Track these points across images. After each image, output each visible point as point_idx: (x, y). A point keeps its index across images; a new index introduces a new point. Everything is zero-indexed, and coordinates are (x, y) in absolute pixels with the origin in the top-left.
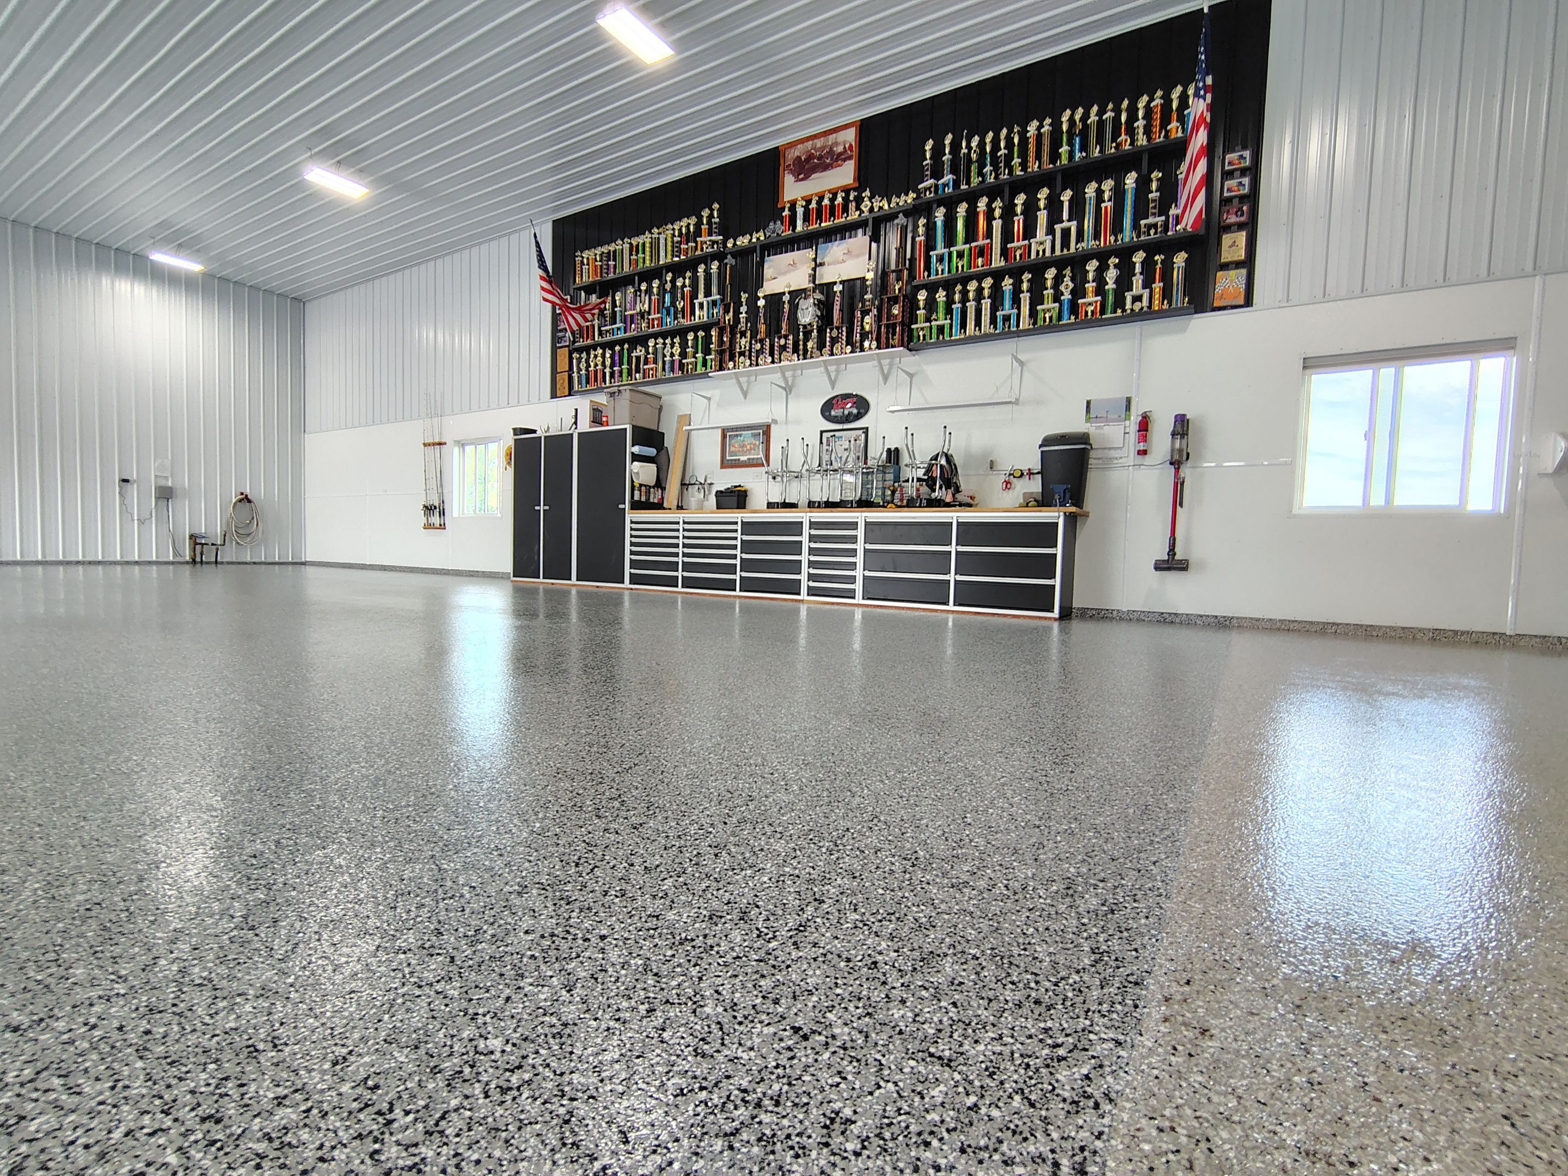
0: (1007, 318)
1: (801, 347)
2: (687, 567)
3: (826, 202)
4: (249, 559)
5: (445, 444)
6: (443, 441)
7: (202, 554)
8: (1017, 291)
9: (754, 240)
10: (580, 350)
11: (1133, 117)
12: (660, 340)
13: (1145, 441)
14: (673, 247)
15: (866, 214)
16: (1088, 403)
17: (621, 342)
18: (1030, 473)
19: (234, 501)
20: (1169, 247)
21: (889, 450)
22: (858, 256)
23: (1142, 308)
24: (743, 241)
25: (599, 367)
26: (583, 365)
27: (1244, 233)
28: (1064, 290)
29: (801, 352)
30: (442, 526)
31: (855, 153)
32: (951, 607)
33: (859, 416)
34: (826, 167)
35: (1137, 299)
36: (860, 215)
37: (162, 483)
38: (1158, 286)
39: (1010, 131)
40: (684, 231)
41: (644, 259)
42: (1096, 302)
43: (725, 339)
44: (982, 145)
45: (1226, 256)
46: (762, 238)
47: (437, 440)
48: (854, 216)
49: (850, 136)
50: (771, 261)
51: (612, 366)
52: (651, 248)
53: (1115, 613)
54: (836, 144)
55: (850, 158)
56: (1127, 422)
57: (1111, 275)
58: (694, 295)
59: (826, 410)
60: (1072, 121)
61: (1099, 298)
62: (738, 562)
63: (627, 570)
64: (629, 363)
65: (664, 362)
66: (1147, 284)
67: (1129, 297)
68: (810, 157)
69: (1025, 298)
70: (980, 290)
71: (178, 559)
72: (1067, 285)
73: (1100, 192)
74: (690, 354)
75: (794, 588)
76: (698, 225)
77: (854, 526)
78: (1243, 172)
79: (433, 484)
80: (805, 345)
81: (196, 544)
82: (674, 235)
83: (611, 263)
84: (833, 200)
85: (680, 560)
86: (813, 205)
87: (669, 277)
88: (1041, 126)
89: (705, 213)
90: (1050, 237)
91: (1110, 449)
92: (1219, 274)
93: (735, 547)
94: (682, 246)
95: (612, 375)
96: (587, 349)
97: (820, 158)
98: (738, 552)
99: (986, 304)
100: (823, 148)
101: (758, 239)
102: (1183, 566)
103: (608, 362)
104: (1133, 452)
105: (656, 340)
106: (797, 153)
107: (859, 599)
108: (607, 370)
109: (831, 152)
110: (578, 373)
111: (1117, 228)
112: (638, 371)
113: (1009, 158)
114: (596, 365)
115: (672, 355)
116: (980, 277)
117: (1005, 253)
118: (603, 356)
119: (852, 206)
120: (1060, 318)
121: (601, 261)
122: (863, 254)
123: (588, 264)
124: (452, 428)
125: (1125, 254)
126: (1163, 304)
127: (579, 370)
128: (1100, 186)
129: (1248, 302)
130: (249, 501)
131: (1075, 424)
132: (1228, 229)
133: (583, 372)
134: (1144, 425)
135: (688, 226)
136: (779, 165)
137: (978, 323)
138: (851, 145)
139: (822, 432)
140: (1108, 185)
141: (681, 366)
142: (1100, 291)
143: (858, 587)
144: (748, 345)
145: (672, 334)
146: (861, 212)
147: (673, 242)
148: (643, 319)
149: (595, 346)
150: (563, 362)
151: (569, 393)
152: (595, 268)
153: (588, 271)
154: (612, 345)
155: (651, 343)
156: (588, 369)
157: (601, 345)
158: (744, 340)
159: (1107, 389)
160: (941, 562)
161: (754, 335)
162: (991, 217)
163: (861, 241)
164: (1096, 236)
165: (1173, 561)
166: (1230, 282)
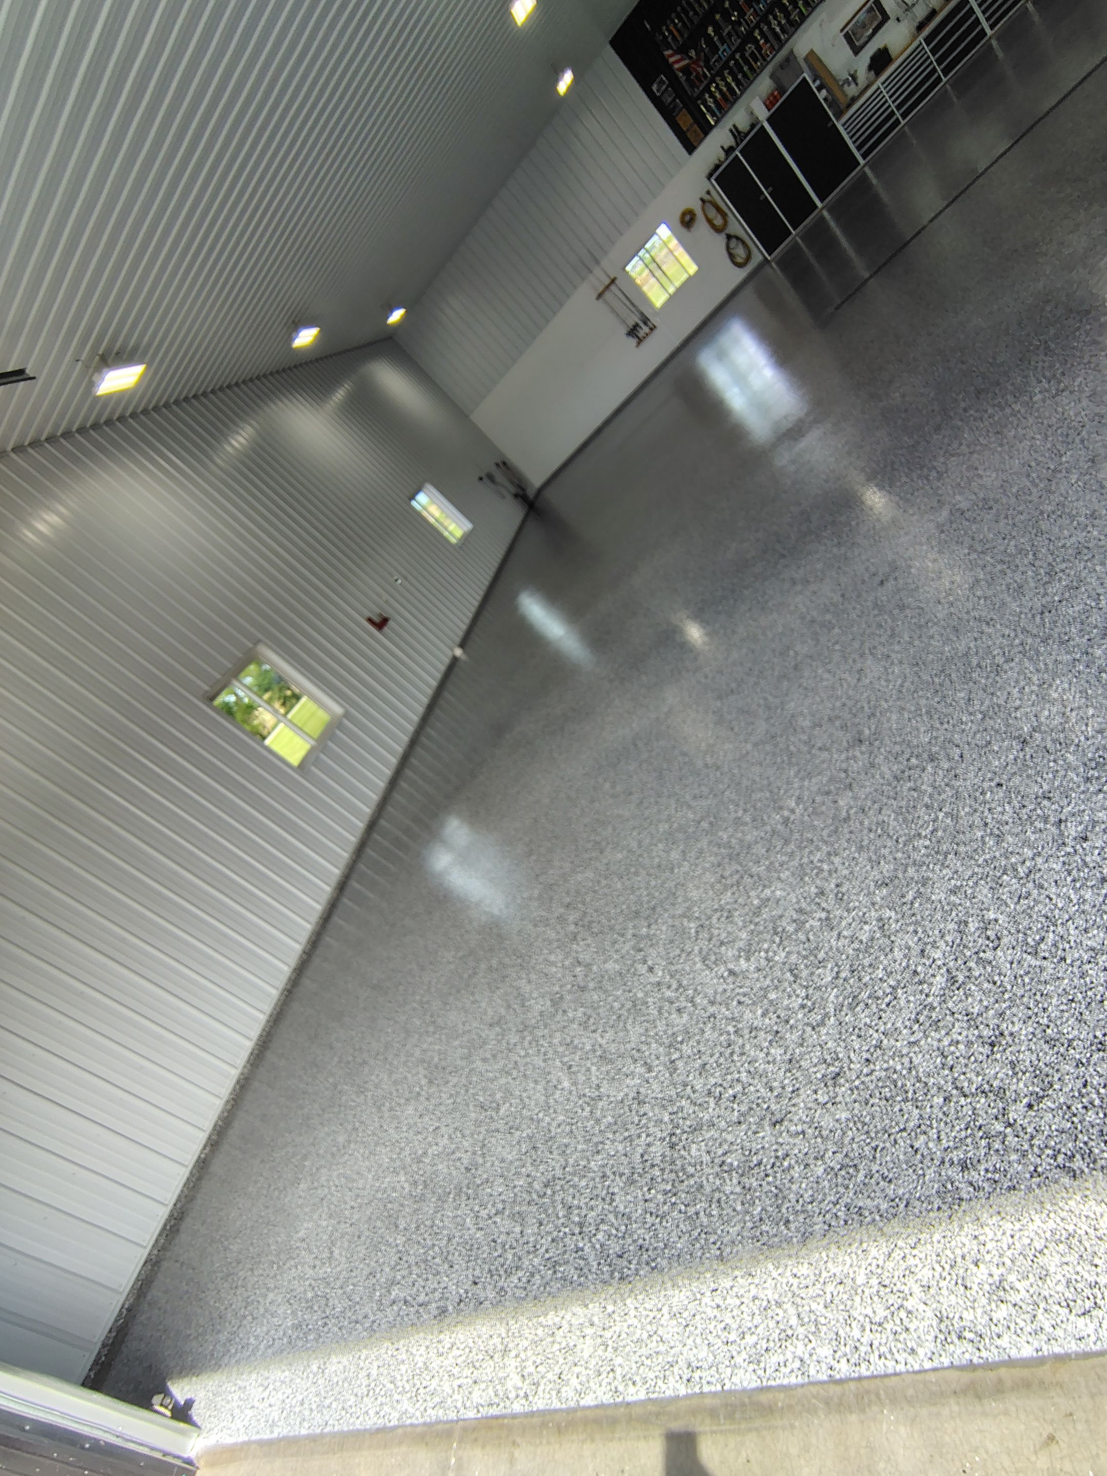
2: (899, 107)
5: (616, 278)
6: (612, 278)
17: (732, 57)
26: (710, 102)
30: (653, 329)
47: (608, 283)
51: (735, 79)
62: (935, 64)
63: (858, 155)
64: (747, 62)
75: (981, 36)
79: (625, 312)
85: (893, 107)
93: (928, 58)
95: (738, 83)
98: (931, 58)
103: (729, 79)
108: (733, 84)
110: (708, 112)
112: (756, 61)
115: (779, 24)
127: (707, 107)
133: (714, 105)
141: (791, 23)
148: (740, 24)
149: (713, 80)
150: (685, 120)
151: (706, 133)
152: (678, 31)
153: (674, 38)
154: (726, 66)
155: (757, 33)
156: (716, 101)
157: (717, 74)
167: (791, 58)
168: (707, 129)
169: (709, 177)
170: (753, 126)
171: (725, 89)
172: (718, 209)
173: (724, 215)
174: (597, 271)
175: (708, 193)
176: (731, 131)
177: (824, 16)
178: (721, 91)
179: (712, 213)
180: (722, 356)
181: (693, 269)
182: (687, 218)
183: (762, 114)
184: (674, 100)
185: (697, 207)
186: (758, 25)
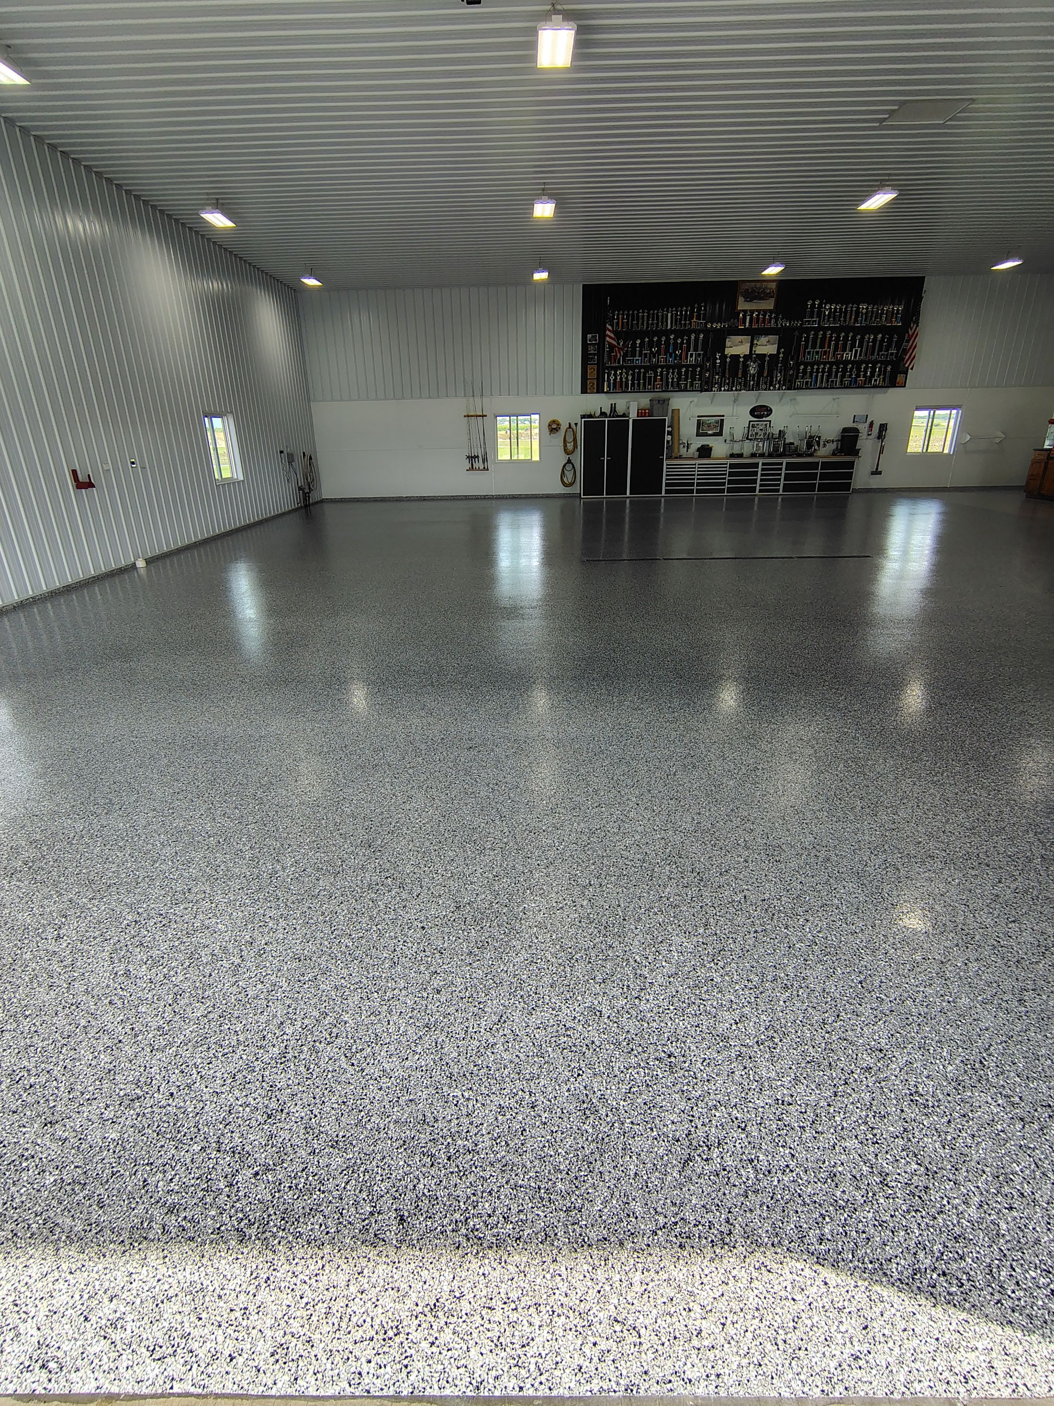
0: (832, 381)
1: (747, 385)
2: (699, 484)
3: (761, 315)
5: (486, 416)
6: (484, 413)
7: (306, 500)
8: (837, 372)
9: (722, 326)
10: (609, 368)
11: (882, 313)
12: (665, 370)
13: (871, 431)
14: (674, 320)
15: (779, 326)
16: (855, 416)
17: (640, 367)
18: (833, 441)
19: (305, 460)
20: (885, 363)
21: (780, 431)
22: (773, 344)
23: (876, 384)
24: (717, 326)
26: (612, 378)
28: (853, 374)
30: (486, 469)
31: (775, 295)
32: (816, 492)
33: (768, 415)
34: (761, 299)
35: (875, 380)
36: (776, 326)
38: (882, 377)
39: (841, 306)
40: (682, 313)
41: (657, 324)
42: (863, 380)
45: (901, 369)
46: (727, 326)
47: (481, 413)
48: (773, 324)
49: (772, 287)
50: (730, 338)
51: (633, 380)
52: (662, 318)
53: (859, 488)
54: (765, 289)
55: (773, 297)
56: (866, 424)
57: (869, 370)
58: (688, 349)
59: (752, 412)
60: (863, 308)
61: (864, 378)
62: (726, 481)
63: (664, 488)
64: (644, 379)
65: (668, 382)
66: (879, 376)
67: (873, 379)
68: (753, 291)
69: (839, 374)
70: (824, 369)
72: (854, 372)
73: (869, 338)
74: (683, 380)
75: (753, 490)
76: (692, 312)
77: (781, 464)
79: (476, 442)
80: (749, 383)
81: (304, 493)
82: (678, 315)
83: (635, 322)
84: (764, 315)
85: (694, 481)
86: (755, 316)
87: (673, 336)
88: (852, 307)
89: (697, 306)
90: (851, 352)
91: (860, 433)
92: (899, 375)
93: (725, 474)
94: (682, 322)
95: (633, 385)
96: (614, 368)
97: (758, 293)
98: (727, 476)
99: (825, 374)
100: (760, 288)
101: (724, 326)
102: (880, 473)
103: (630, 378)
104: (868, 434)
105: (662, 369)
106: (747, 288)
107: (781, 492)
108: (630, 382)
109: (764, 292)
111: (873, 354)
112: (649, 384)
113: (840, 317)
115: (673, 379)
116: (825, 364)
117: (834, 355)
118: (626, 374)
119: (773, 321)
120: (850, 385)
121: (626, 319)
122: (775, 344)
123: (617, 319)
124: (491, 405)
125: (875, 363)
126: (882, 383)
127: (609, 380)
128: (869, 336)
129: (905, 386)
130: (311, 458)
131: (851, 425)
133: (613, 381)
134: (871, 425)
135: (685, 311)
136: (736, 290)
137: (822, 382)
138: (772, 292)
139: (750, 422)
140: (872, 336)
141: (678, 385)
142: (865, 376)
143: (781, 487)
144: (720, 379)
145: (673, 367)
146: (777, 324)
147: (676, 317)
148: (654, 357)
149: (621, 368)
150: (592, 373)
151: (598, 392)
152: (623, 323)
153: (618, 324)
154: (633, 368)
155: (659, 370)
156: (615, 380)
157: (626, 368)
158: (717, 377)
159: (860, 412)
160: (813, 476)
161: (723, 375)
162: (830, 340)
163: (774, 338)
164: (866, 355)
165: (877, 472)
166: (900, 378)
167: (665, 402)
168: (600, 390)
169: (583, 417)
170: (624, 415)
171: (624, 380)
172: (575, 440)
173: (575, 446)
174: (478, 400)
175: (576, 424)
176: (612, 404)
177: (696, 399)
178: (621, 378)
179: (570, 439)
180: (515, 527)
181: (536, 457)
182: (554, 426)
183: (633, 415)
184: (595, 354)
185: (564, 426)
186: (662, 367)
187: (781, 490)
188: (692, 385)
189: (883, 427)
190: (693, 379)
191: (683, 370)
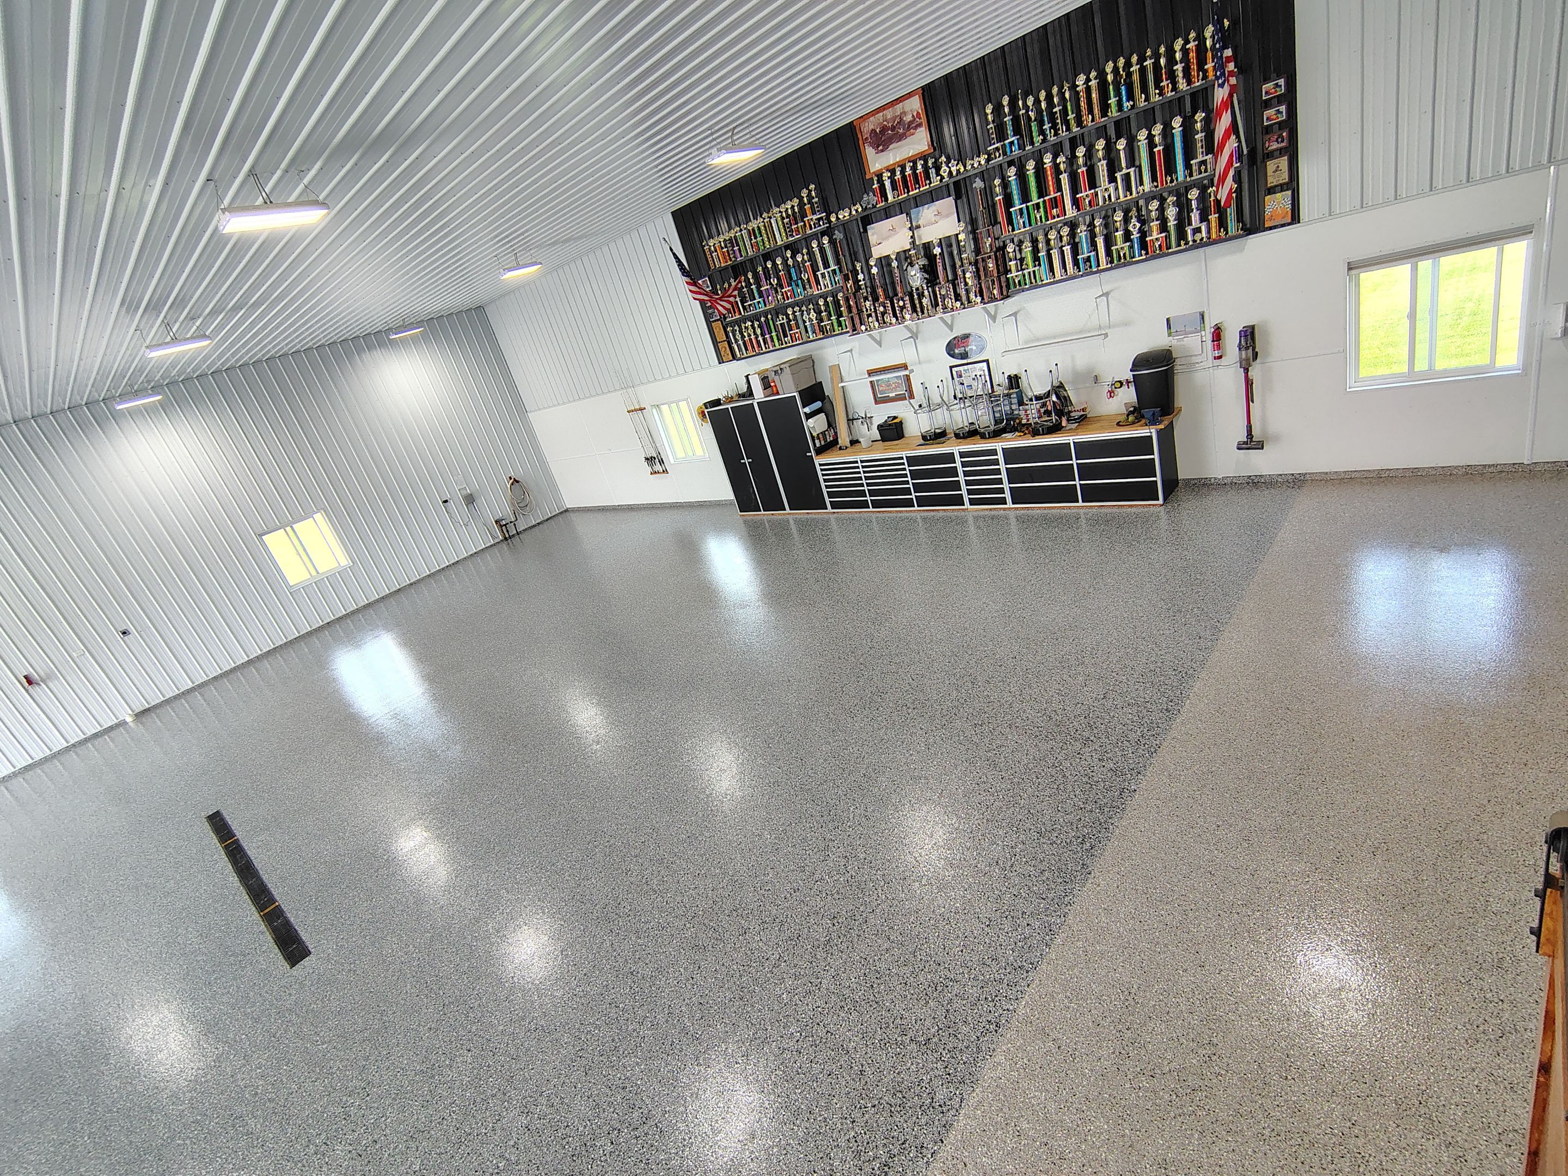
0: (1089, 259)
1: (918, 305)
2: (872, 493)
3: (908, 171)
4: (534, 523)
5: (645, 409)
6: (643, 406)
7: (508, 531)
8: (1092, 236)
9: (854, 213)
10: (732, 324)
11: (1171, 61)
12: (797, 309)
13: (1219, 348)
14: (784, 226)
15: (946, 179)
16: (1168, 320)
17: (764, 314)
18: (1128, 382)
19: (509, 486)
21: (1010, 377)
22: (947, 216)
23: (1202, 239)
24: (844, 215)
25: (753, 337)
26: (738, 337)
27: (1286, 158)
28: (1132, 230)
29: (919, 310)
30: (665, 471)
31: (924, 120)
32: (1080, 503)
33: (978, 352)
34: (901, 137)
35: (1198, 230)
36: (941, 181)
37: (464, 492)
38: (1213, 217)
39: (1061, 88)
40: (790, 211)
41: (763, 240)
42: (1162, 237)
43: (851, 303)
44: (1037, 102)
45: (1272, 181)
46: (860, 210)
47: (637, 407)
48: (936, 182)
49: (915, 105)
50: (873, 228)
51: (763, 335)
52: (766, 230)
53: (1213, 480)
54: (904, 113)
55: (920, 125)
56: (1203, 333)
57: (1171, 212)
58: (815, 269)
59: (950, 349)
60: (1116, 70)
61: (1163, 235)
62: (911, 486)
63: (827, 500)
64: (777, 330)
65: (806, 327)
66: (1204, 218)
67: (1189, 230)
68: (884, 129)
69: (1100, 241)
70: (1060, 238)
71: (497, 541)
72: (1134, 226)
73: (1151, 138)
74: (825, 318)
75: (959, 501)
76: (801, 205)
77: (994, 452)
78: (1280, 100)
79: (646, 441)
80: (921, 303)
81: (501, 526)
82: (783, 218)
83: (736, 248)
84: (914, 168)
85: (866, 488)
86: (898, 176)
87: (789, 254)
88: (1088, 80)
89: (804, 193)
90: (1113, 184)
91: (1191, 356)
92: (1267, 198)
93: (906, 476)
94: (793, 227)
95: (765, 342)
96: (737, 322)
97: (893, 128)
98: (909, 479)
99: (1067, 249)
100: (894, 118)
101: (857, 211)
102: (1260, 446)
103: (758, 331)
104: (1210, 358)
105: (793, 308)
106: (872, 127)
107: (1010, 504)
108: (760, 339)
109: (901, 122)
110: (736, 342)
111: (1170, 169)
112: (785, 336)
113: (1064, 112)
114: (749, 335)
115: (811, 320)
116: (1058, 227)
117: (1076, 203)
118: (753, 326)
119: (932, 172)
120: (1134, 255)
121: (726, 247)
122: (951, 214)
123: (716, 251)
124: (646, 395)
125: (1181, 192)
126: (1220, 232)
128: (1150, 132)
129: (1296, 219)
130: (517, 482)
131: (1160, 341)
132: (1270, 155)
133: (741, 342)
134: (1217, 335)
135: (793, 207)
136: (858, 139)
137: (1064, 266)
138: (918, 113)
139: (951, 367)
140: (1157, 129)
141: (822, 330)
142: (1164, 228)
143: (1007, 495)
144: (872, 308)
145: (805, 302)
146: (942, 178)
147: (783, 223)
148: (777, 291)
149: (744, 320)
150: (720, 332)
151: (731, 360)
154: (756, 317)
155: (790, 312)
156: (743, 339)
157: (749, 318)
158: (868, 303)
159: (1182, 308)
160: (1067, 472)
161: (876, 299)
162: (1057, 172)
163: (948, 203)
164: (1154, 178)
165: (1251, 443)
166: (1277, 204)
168: (733, 355)
174: (633, 391)
186: (792, 306)
187: (1009, 500)
188: (840, 324)
189: (1249, 336)
190: (840, 315)
191: (821, 302)
